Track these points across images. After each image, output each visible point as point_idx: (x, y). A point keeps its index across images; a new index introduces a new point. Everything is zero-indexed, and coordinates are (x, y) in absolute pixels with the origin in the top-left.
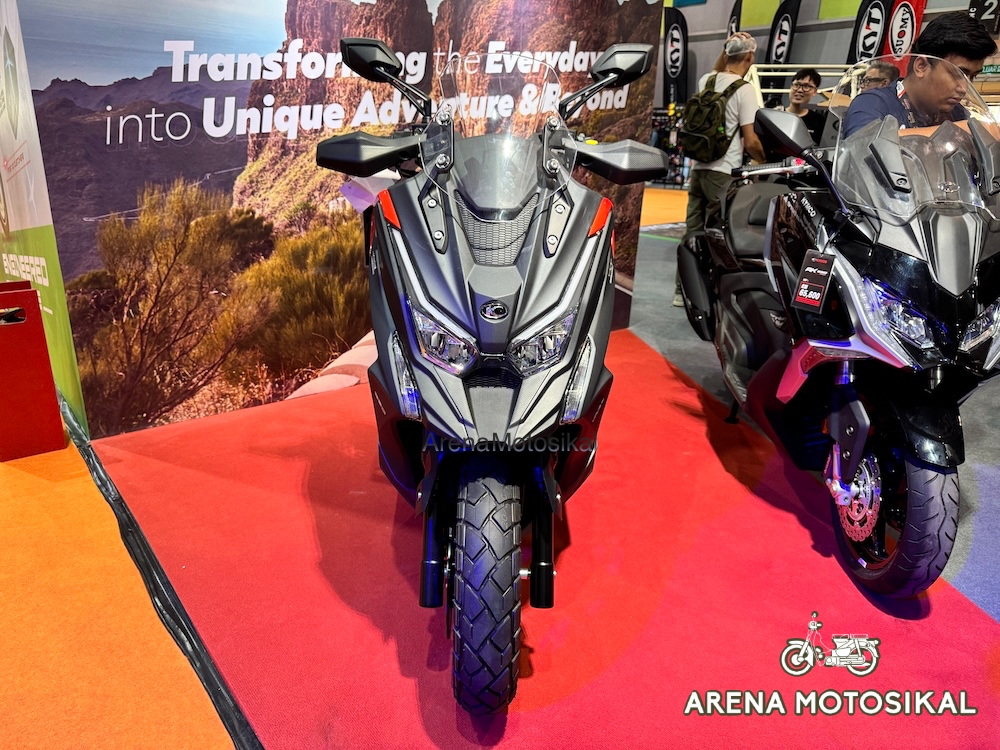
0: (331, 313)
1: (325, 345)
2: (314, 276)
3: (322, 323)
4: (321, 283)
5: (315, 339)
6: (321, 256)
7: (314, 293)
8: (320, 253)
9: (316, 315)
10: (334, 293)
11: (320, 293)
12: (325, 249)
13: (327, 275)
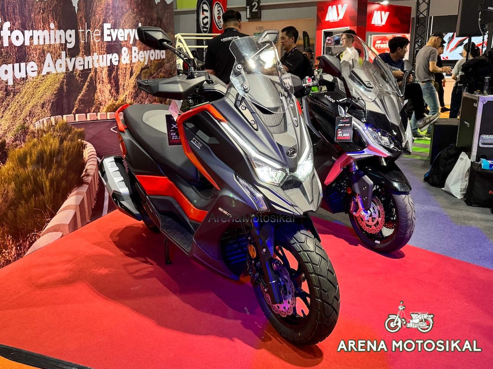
0: (43, 193)
1: (42, 215)
2: (31, 171)
3: (39, 201)
4: (36, 174)
5: (36, 212)
6: (34, 157)
7: (33, 182)
8: (33, 155)
9: (35, 196)
10: (43, 180)
11: (36, 183)
12: (36, 153)
13: (38, 169)
